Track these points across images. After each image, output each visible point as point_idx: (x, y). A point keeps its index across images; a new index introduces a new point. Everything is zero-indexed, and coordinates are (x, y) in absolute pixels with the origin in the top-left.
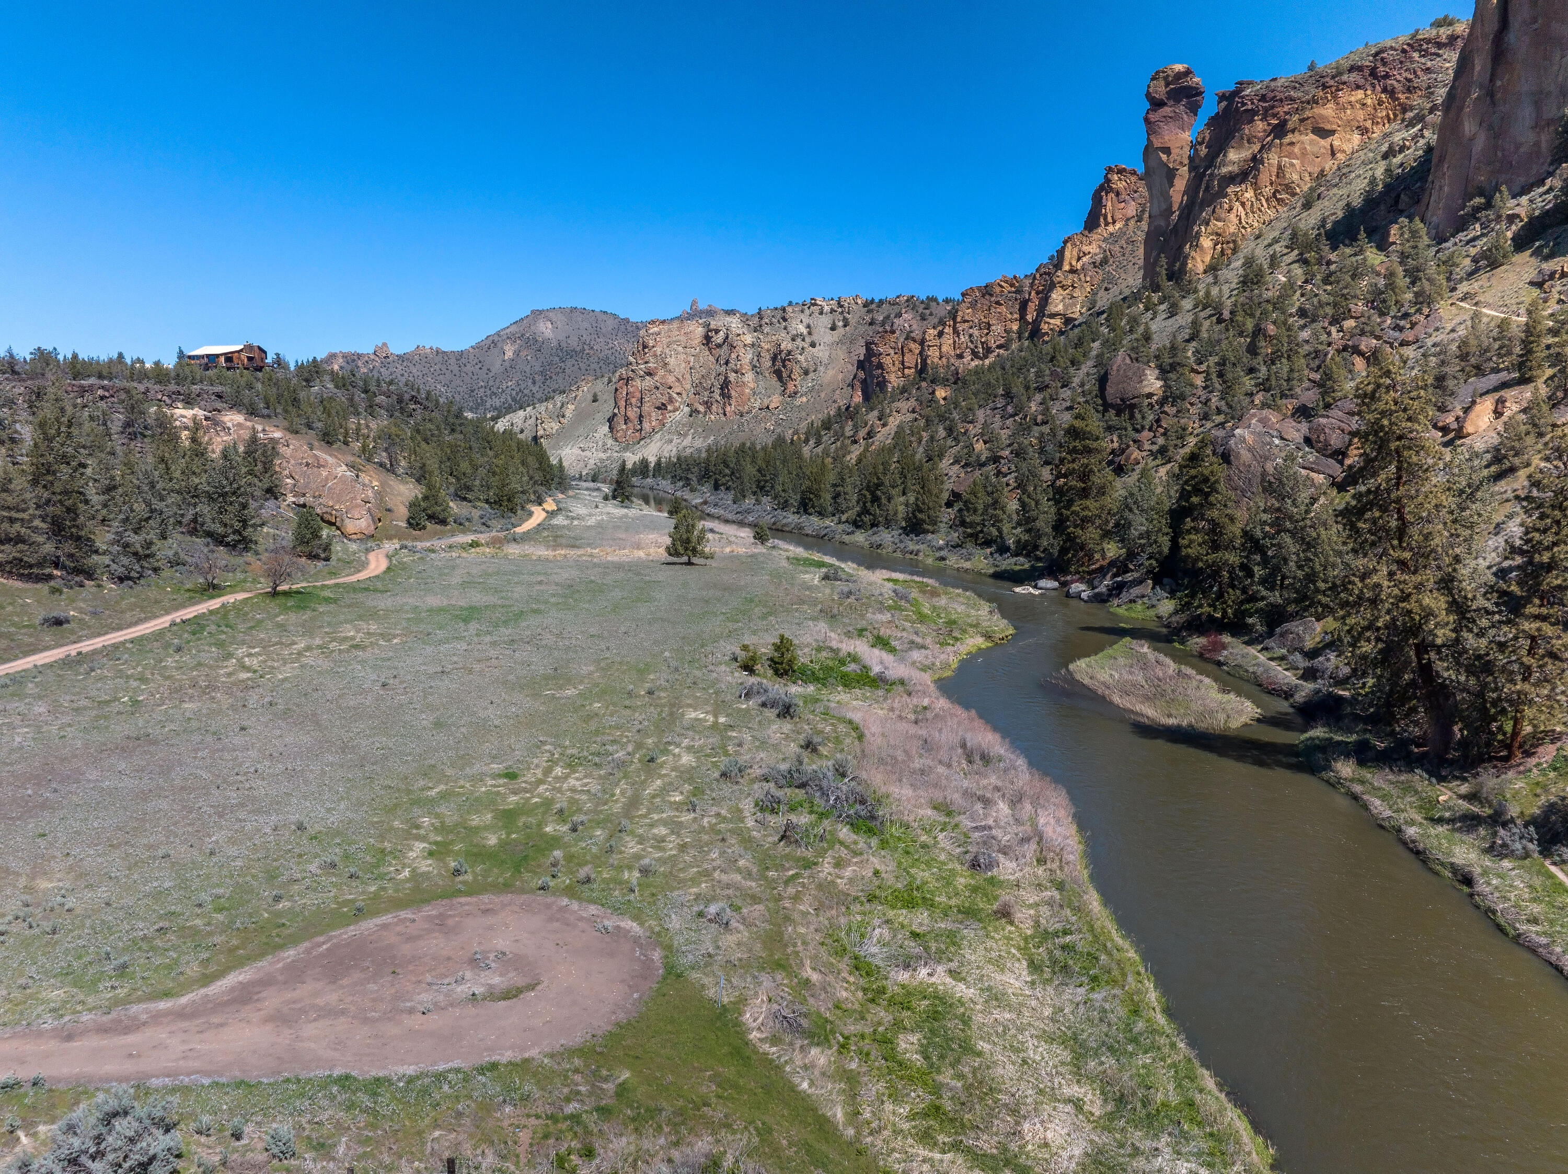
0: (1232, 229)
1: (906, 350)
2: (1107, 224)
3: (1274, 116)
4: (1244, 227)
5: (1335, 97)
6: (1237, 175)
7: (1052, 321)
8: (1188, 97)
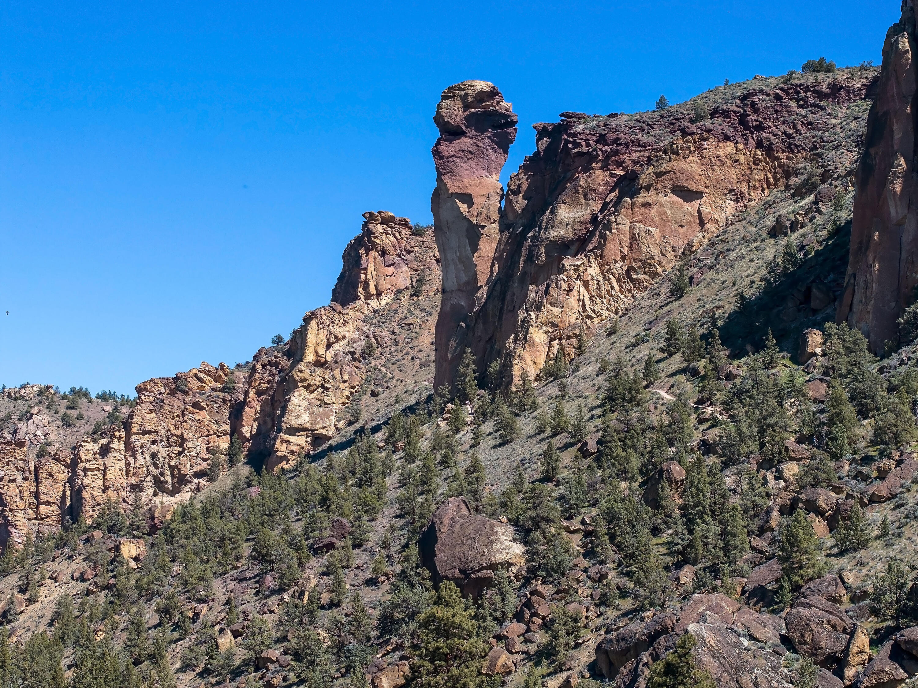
0: (573, 319)
1: (42, 474)
2: (368, 296)
3: (619, 164)
4: (589, 317)
5: (699, 149)
6: (572, 241)
7: (293, 439)
8: (494, 127)
